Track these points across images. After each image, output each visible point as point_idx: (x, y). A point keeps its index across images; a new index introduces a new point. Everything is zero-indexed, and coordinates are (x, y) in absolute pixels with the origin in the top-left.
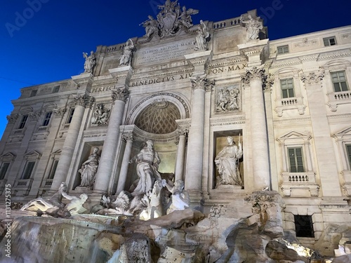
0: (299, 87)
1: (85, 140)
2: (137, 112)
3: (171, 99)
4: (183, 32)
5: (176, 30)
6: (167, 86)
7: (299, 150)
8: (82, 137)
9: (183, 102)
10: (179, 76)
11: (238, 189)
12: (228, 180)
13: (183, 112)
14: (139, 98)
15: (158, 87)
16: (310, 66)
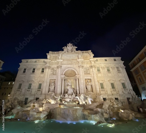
0: (101, 69)
1: (50, 78)
2: (64, 72)
3: (73, 69)
4: (74, 52)
5: (72, 51)
6: (72, 66)
7: (102, 84)
8: (49, 78)
9: (76, 70)
10: (74, 64)
11: (92, 93)
12: (90, 91)
13: (77, 73)
14: (64, 68)
15: (69, 66)
16: (103, 65)
